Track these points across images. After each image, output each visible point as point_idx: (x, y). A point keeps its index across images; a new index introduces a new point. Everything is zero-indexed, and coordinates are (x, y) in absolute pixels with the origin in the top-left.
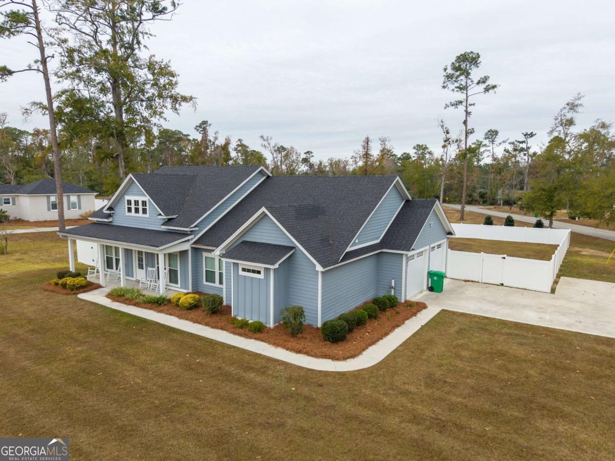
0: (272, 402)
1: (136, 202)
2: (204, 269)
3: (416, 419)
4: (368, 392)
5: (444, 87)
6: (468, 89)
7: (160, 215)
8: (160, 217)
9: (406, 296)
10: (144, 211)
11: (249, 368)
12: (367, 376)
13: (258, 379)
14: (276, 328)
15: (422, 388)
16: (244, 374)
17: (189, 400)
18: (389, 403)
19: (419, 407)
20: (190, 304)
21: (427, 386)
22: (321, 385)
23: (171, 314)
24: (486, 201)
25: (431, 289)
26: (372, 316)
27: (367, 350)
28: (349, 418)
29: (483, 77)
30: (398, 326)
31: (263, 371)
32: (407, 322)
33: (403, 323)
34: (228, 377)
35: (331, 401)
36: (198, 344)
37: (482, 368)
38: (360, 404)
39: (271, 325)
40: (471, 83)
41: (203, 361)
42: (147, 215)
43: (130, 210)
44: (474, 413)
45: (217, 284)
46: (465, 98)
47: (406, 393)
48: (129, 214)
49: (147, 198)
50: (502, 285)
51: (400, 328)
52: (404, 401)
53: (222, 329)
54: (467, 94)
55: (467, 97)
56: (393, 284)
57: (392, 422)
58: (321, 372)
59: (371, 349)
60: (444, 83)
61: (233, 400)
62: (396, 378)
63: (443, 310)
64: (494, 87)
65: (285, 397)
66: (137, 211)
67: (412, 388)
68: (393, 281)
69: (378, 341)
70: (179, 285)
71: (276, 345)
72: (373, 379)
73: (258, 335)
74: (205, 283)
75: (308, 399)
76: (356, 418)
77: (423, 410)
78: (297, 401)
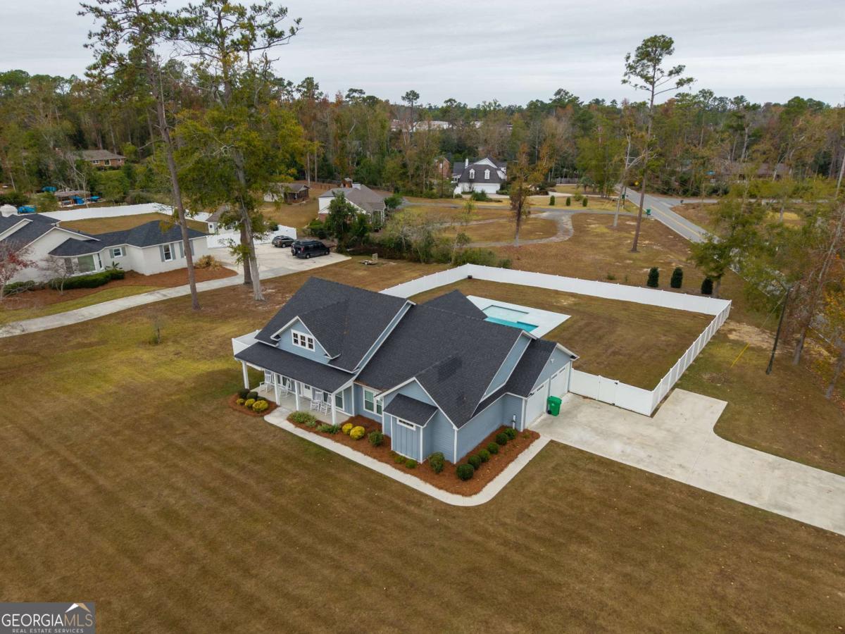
0: (426, 529)
1: (303, 338)
2: (364, 400)
3: (506, 543)
4: (482, 523)
5: (624, 82)
6: (655, 85)
7: (326, 355)
8: (326, 357)
9: (524, 426)
10: (311, 346)
11: (410, 502)
12: (482, 511)
13: (417, 511)
14: (424, 462)
15: (515, 520)
16: (407, 507)
17: (379, 527)
18: (492, 531)
19: (509, 535)
20: (359, 436)
21: (518, 519)
22: (454, 517)
23: (345, 445)
24: (687, 190)
25: (549, 412)
26: (493, 452)
27: (486, 487)
28: (469, 541)
29: (676, 66)
30: (512, 461)
31: (418, 504)
32: (520, 456)
33: (516, 457)
34: (397, 509)
35: (460, 529)
36: (373, 477)
37: (556, 505)
38: (476, 532)
39: (421, 461)
40: (660, 75)
41: (380, 494)
42: (314, 350)
43: (296, 341)
44: (539, 539)
45: (375, 412)
46: (650, 97)
47: (504, 525)
48: (296, 345)
49: (313, 337)
50: (614, 405)
51: (513, 463)
52: (501, 530)
53: (386, 463)
54: (653, 92)
55: (653, 96)
56: (514, 419)
57: (492, 544)
58: (454, 506)
59: (489, 485)
60: (626, 74)
61: (403, 528)
62: (500, 512)
63: (552, 441)
64: (690, 80)
65: (433, 526)
66: (303, 344)
67: (508, 521)
68: (514, 416)
69: (495, 477)
70: (344, 409)
71: (426, 480)
72: (486, 513)
73: (413, 471)
74: (364, 409)
75: (446, 528)
76: (472, 541)
77: (510, 536)
78: (440, 529)
